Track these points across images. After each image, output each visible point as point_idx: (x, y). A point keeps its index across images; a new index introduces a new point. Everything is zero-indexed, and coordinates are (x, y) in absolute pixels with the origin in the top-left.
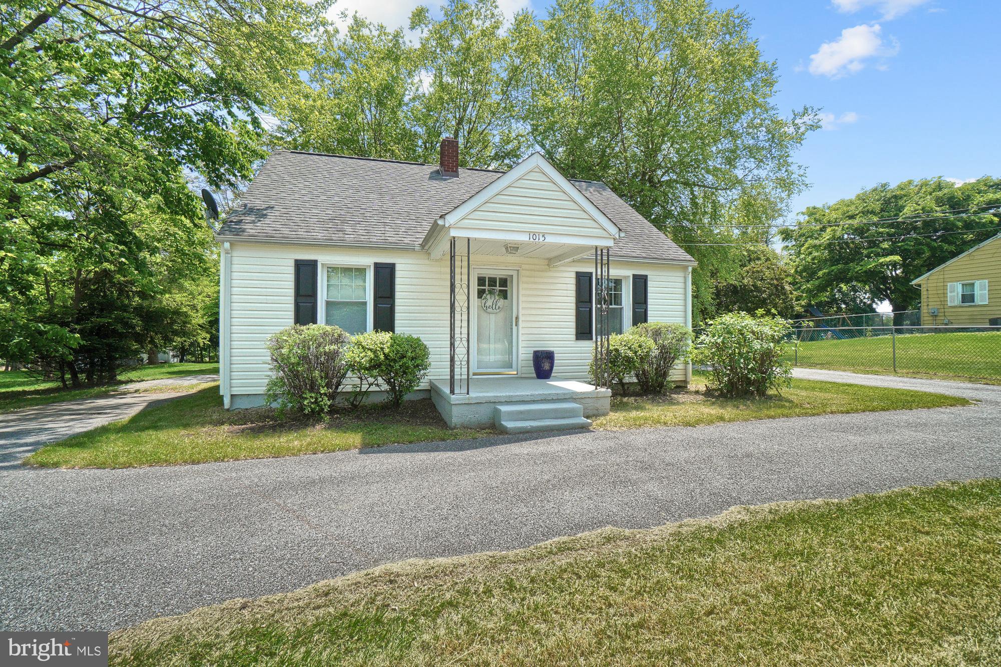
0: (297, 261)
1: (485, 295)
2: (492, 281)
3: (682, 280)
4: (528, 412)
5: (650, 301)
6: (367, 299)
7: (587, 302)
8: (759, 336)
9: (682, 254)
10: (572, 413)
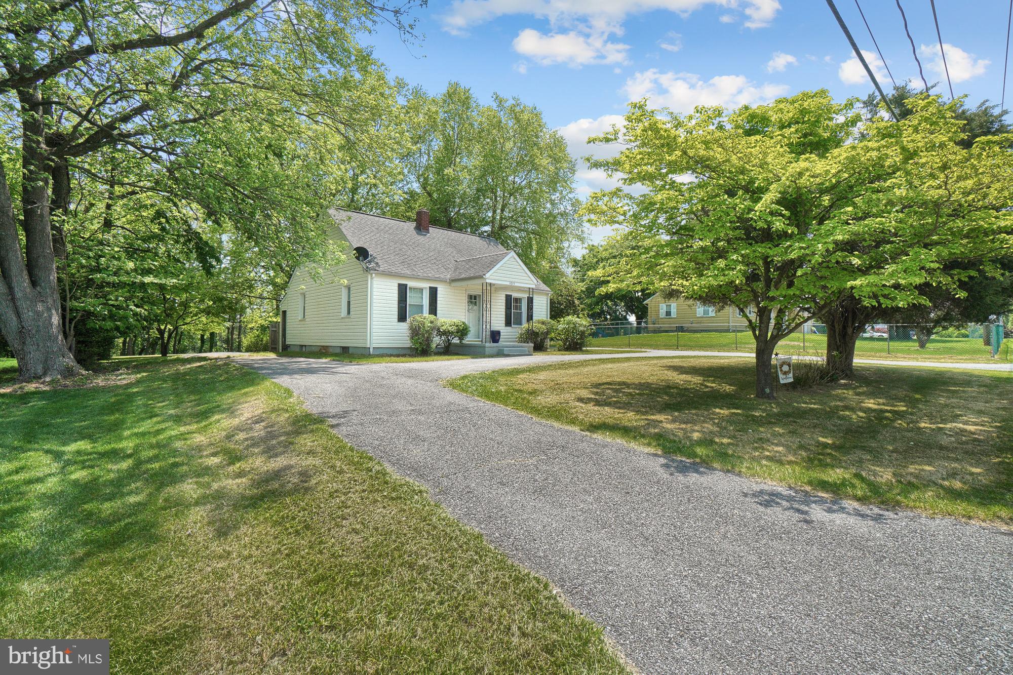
0: (399, 284)
1: (469, 304)
3: (546, 299)
5: (534, 309)
6: (424, 303)
7: (509, 309)
8: (581, 325)
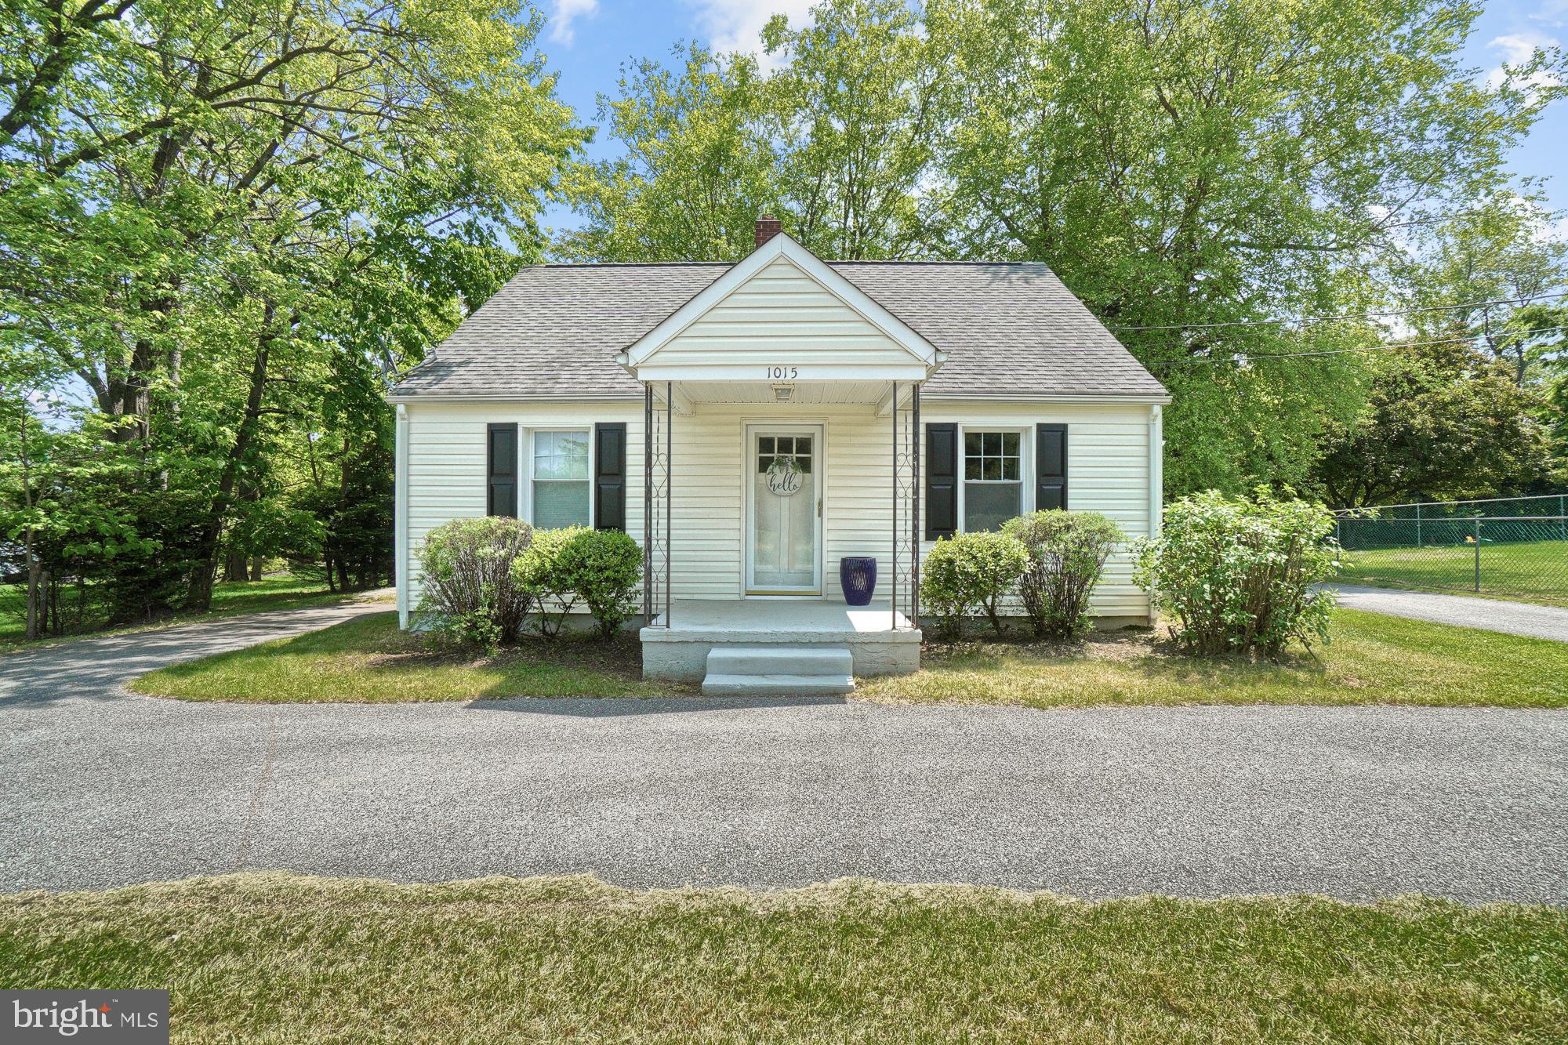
0: (490, 426)
1: (771, 467)
2: (785, 445)
3: (1142, 430)
4: (753, 661)
5: (1071, 471)
6: (590, 475)
7: (947, 475)
9: (1145, 381)
10: (832, 668)
